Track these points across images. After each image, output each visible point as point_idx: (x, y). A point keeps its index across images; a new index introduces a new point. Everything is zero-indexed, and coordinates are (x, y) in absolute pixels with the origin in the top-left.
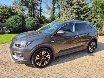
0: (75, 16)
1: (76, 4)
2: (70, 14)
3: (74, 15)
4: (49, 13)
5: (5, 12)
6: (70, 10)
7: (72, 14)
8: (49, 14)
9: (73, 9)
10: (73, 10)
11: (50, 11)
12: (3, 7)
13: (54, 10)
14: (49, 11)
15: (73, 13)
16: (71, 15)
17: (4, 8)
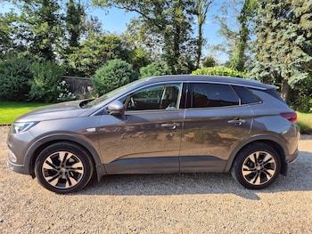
0: (302, 56)
1: (308, 16)
2: (282, 51)
3: (297, 52)
4: (228, 49)
5: (108, 51)
6: (284, 38)
7: (291, 51)
8: (227, 53)
9: (294, 35)
10: (295, 38)
11: (232, 41)
12: (105, 38)
13: (244, 39)
14: (228, 42)
15: (295, 47)
16: (286, 53)
17: (106, 40)
